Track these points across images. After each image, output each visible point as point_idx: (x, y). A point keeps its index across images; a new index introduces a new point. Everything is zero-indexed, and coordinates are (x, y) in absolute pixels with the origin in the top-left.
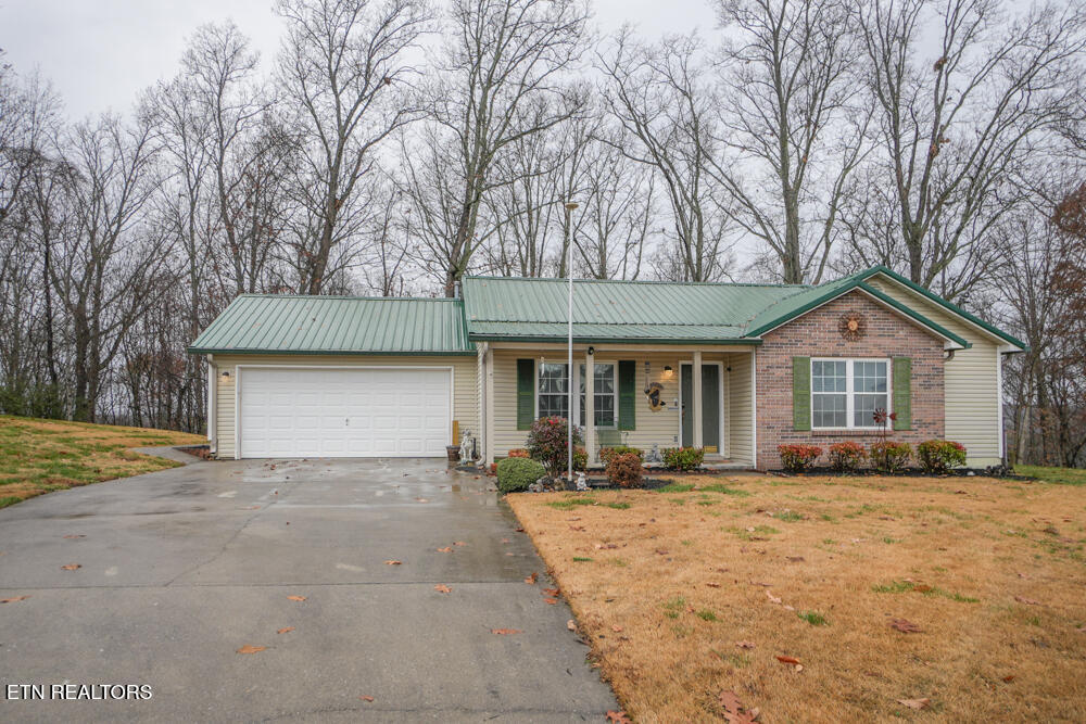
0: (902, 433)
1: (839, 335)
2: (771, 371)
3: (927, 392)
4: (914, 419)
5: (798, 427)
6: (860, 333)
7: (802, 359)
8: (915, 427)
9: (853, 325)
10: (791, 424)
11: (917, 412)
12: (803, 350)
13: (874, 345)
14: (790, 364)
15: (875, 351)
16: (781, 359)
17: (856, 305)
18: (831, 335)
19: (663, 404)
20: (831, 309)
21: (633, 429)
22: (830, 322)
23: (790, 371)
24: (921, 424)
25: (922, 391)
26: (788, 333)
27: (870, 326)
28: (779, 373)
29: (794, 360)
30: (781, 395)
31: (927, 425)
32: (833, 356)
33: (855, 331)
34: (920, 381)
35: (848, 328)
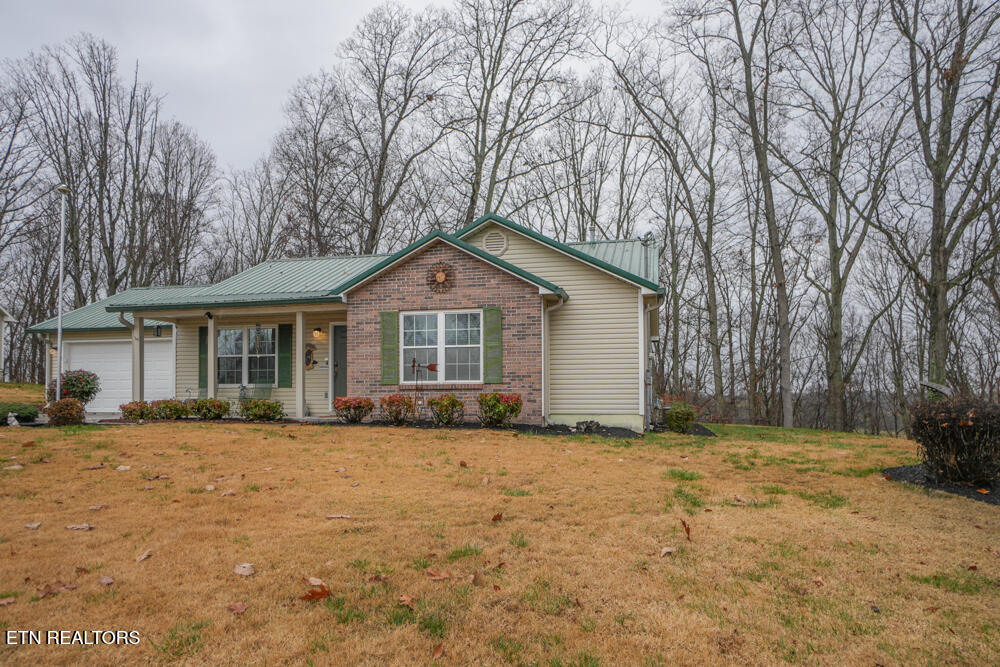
0: (494, 387)
1: (427, 288)
2: (361, 327)
3: (521, 343)
4: (506, 371)
5: (385, 381)
6: (448, 284)
7: (389, 314)
8: (507, 380)
9: (441, 277)
10: (379, 378)
11: (509, 365)
12: (392, 305)
13: (464, 296)
14: (379, 319)
15: (465, 302)
16: (371, 315)
17: (443, 257)
18: (420, 288)
19: (315, 362)
20: (421, 262)
21: (291, 387)
22: (417, 275)
23: (378, 326)
24: (514, 376)
25: (517, 342)
26: (377, 288)
27: (459, 276)
28: (369, 328)
29: (382, 315)
30: (370, 350)
31: (521, 378)
32: (422, 309)
33: (443, 283)
34: (514, 331)
35: (435, 281)
